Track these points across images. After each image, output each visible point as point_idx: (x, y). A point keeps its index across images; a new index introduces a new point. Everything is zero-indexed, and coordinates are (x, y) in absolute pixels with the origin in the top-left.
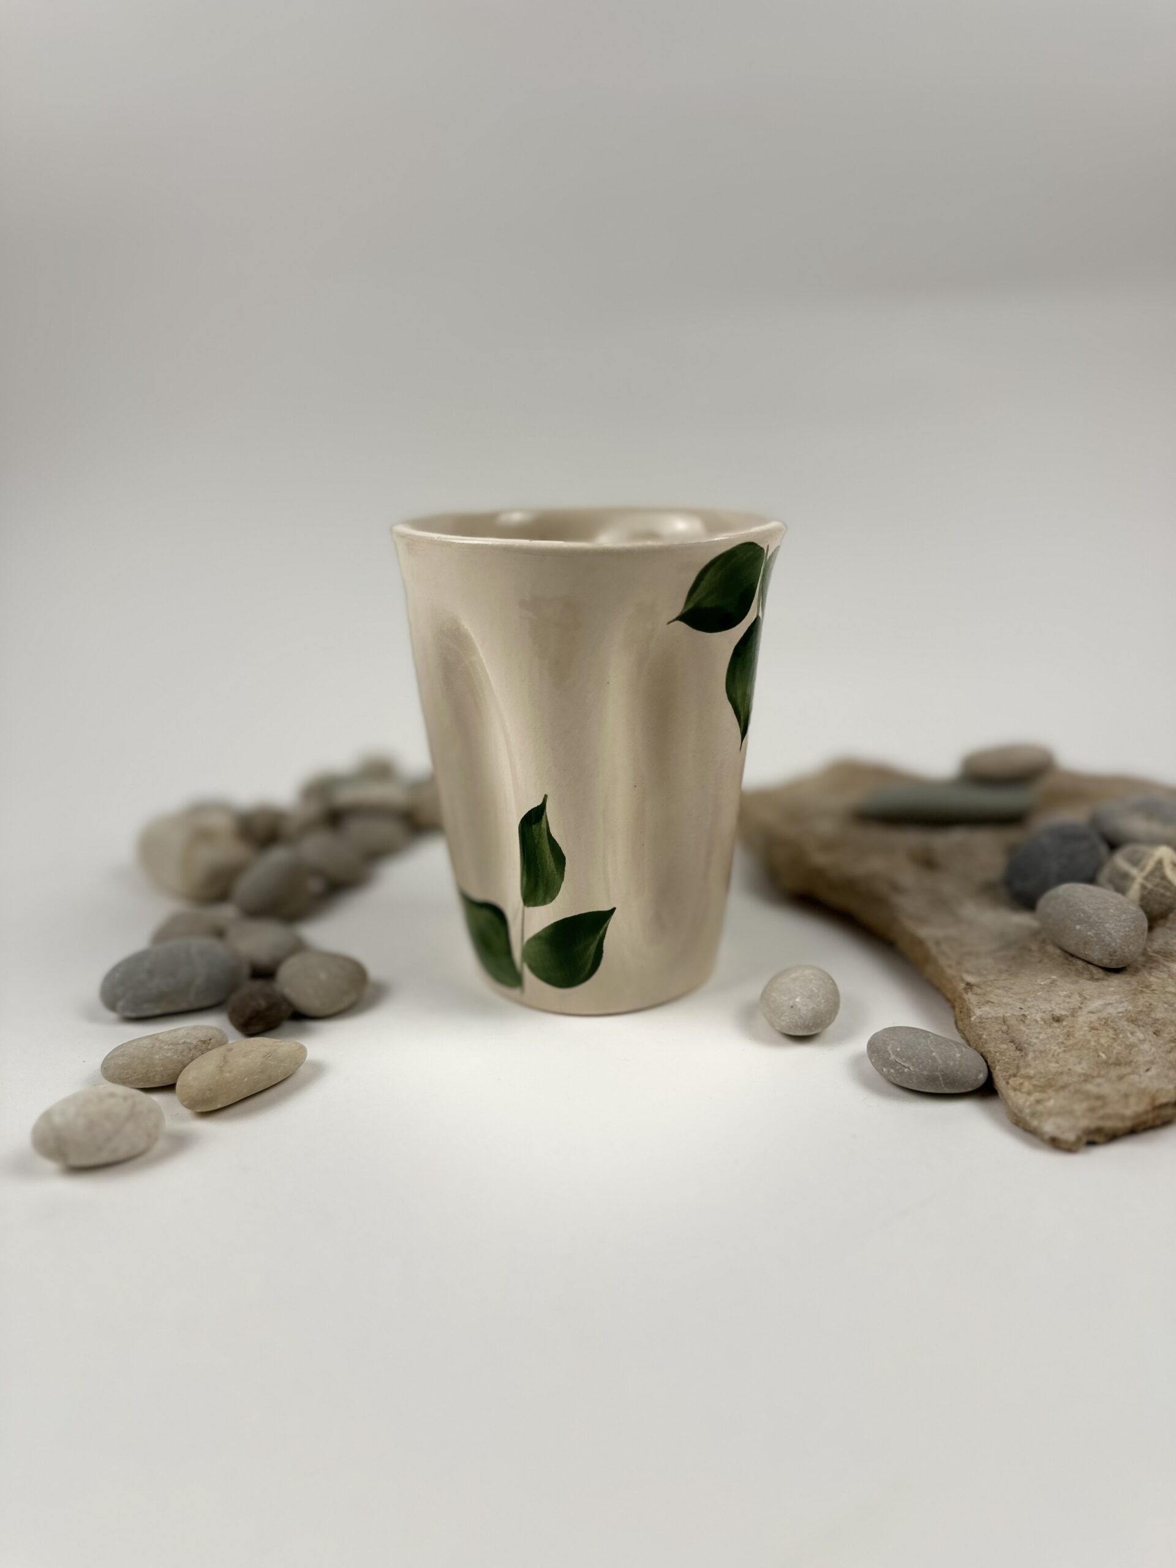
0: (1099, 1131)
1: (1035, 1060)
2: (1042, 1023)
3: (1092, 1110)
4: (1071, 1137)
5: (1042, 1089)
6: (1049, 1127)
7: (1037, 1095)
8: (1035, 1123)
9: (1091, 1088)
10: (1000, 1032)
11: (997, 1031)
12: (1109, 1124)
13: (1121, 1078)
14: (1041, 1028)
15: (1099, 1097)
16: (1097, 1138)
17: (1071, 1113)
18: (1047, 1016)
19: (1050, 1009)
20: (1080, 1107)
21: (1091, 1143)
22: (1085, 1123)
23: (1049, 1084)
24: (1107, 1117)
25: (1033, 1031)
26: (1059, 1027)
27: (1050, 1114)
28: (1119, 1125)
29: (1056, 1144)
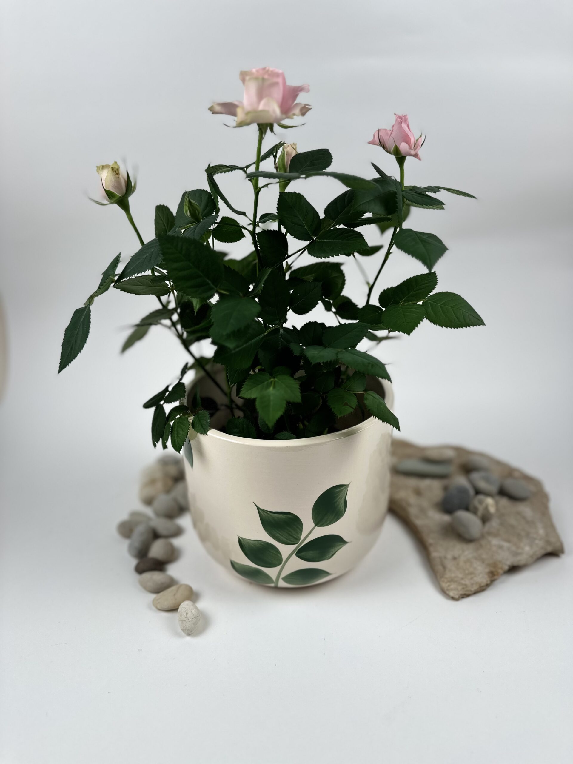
0: (465, 594)
1: (448, 573)
2: (451, 559)
3: (463, 588)
4: (457, 597)
5: (449, 581)
6: (451, 594)
7: (448, 584)
8: (447, 592)
9: (463, 582)
12: (467, 593)
13: (472, 578)
14: (450, 561)
15: (466, 585)
16: (465, 596)
17: (457, 589)
18: (452, 557)
20: (460, 588)
21: (463, 598)
22: (461, 592)
23: (452, 580)
24: (467, 591)
25: (448, 562)
26: (456, 561)
27: (452, 590)
28: (470, 593)
29: (453, 599)
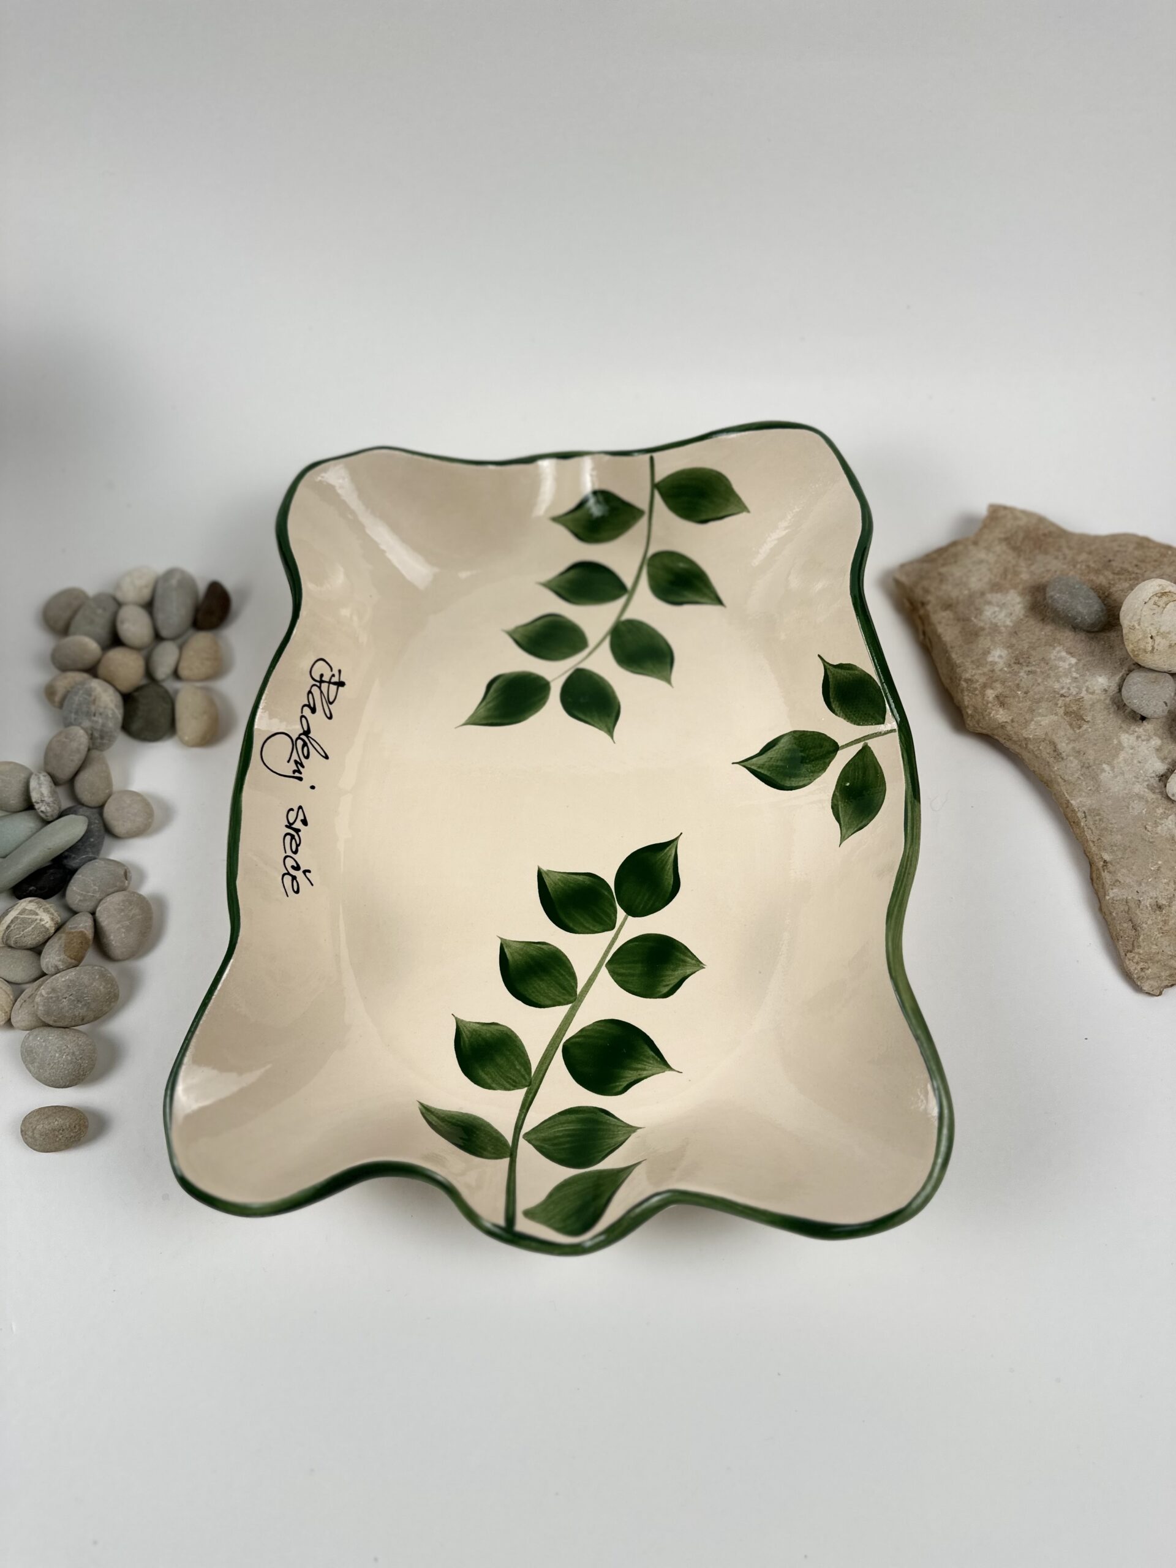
1: (1144, 942)
2: (1150, 908)
5: (1144, 961)
6: (1146, 986)
7: (1142, 965)
10: (1124, 913)
11: (1122, 912)
14: (1150, 914)
18: (1153, 901)
19: (1155, 896)
23: (1149, 959)
25: (1144, 916)
26: (1160, 915)
27: (1147, 979)
29: (1149, 992)
